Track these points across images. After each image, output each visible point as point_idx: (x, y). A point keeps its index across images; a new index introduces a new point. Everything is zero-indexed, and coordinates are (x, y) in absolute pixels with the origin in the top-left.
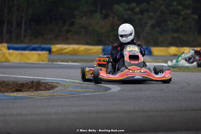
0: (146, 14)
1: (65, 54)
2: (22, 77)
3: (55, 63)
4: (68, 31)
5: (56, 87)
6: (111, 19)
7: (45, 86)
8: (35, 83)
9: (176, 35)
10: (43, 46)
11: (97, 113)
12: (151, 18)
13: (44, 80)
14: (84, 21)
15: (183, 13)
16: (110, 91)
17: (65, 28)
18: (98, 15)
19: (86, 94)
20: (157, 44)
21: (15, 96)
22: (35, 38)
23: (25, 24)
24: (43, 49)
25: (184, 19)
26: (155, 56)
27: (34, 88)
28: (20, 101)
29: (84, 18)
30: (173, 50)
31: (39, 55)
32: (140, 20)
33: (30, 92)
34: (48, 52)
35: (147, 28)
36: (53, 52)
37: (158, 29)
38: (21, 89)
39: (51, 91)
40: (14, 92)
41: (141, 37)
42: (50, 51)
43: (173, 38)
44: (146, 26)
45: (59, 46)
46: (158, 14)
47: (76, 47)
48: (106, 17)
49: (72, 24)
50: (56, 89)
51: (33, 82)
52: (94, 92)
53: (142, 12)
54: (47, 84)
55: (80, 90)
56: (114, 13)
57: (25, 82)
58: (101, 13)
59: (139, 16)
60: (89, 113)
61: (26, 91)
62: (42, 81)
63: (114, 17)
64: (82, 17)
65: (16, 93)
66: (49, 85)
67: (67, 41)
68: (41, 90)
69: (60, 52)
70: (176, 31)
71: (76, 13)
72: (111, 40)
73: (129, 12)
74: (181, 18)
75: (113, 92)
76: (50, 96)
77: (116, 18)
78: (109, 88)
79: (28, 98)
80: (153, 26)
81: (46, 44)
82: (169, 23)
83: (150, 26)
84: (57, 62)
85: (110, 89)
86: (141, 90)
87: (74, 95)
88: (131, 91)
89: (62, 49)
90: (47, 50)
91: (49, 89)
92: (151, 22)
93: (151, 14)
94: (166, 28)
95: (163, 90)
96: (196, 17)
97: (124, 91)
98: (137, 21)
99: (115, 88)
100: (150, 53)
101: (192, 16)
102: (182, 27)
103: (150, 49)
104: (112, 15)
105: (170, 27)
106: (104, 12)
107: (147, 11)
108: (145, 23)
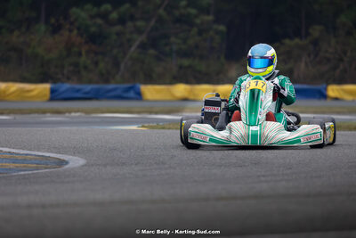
0: (130, 24)
6: (66, 33)
9: (186, 62)
11: (43, 206)
12: (139, 31)
14: (16, 38)
15: (198, 21)
16: (66, 166)
18: (42, 27)
19: (22, 173)
20: (150, 80)
25: (200, 33)
26: (148, 101)
29: (16, 33)
30: (181, 89)
32: (118, 34)
35: (133, 49)
37: (152, 51)
41: (122, 66)
43: (181, 67)
44: (130, 46)
46: (153, 23)
47: (2, 86)
48: (56, 30)
52: (37, 169)
53: (122, 21)
55: (11, 166)
56: (72, 24)
58: (47, 22)
59: (118, 28)
60: (29, 206)
63: (71, 31)
64: (12, 31)
70: (185, 54)
72: (65, 71)
73: (99, 21)
74: (195, 30)
75: (72, 169)
77: (75, 32)
78: (64, 161)
80: (143, 46)
82: (173, 39)
83: (139, 47)
85: (67, 163)
86: (124, 164)
87: (1, 175)
88: (105, 166)
92: (139, 39)
93: (140, 23)
94: (167, 49)
95: (163, 163)
96: (222, 28)
97: (92, 165)
98: (114, 37)
99: (76, 162)
100: (139, 96)
101: (215, 26)
102: (197, 47)
103: (139, 89)
104: (68, 26)
105: (175, 48)
106: (53, 21)
107: (132, 18)
108: (129, 40)
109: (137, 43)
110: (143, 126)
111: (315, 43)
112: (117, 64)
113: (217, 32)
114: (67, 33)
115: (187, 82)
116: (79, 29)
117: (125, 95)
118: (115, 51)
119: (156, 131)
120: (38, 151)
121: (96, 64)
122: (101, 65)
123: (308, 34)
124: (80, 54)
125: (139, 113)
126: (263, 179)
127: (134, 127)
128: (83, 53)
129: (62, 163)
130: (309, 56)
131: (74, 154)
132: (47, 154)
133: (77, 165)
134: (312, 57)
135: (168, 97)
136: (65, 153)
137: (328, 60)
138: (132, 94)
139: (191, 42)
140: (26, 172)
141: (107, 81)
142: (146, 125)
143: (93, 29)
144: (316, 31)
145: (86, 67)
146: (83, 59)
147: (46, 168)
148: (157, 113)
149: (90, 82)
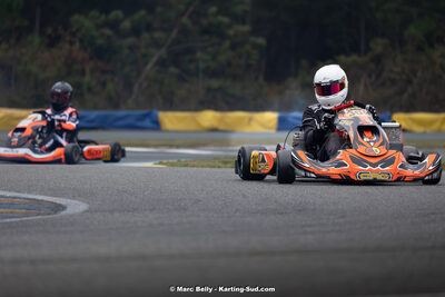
0: (146, 35)
9: (215, 83)
12: (157, 44)
14: (3, 52)
15: (231, 32)
16: (63, 213)
18: (36, 39)
20: (171, 105)
25: (233, 47)
26: (167, 131)
29: (4, 46)
30: (209, 117)
32: (131, 48)
35: (149, 66)
37: (173, 70)
41: (136, 89)
43: (209, 90)
44: (146, 64)
46: (174, 34)
48: (53, 42)
52: (26, 215)
53: (136, 31)
59: (130, 40)
63: (72, 44)
70: (214, 74)
73: (108, 32)
74: (227, 44)
75: (71, 216)
77: (78, 44)
78: (60, 205)
80: (162, 64)
82: (199, 55)
83: (157, 64)
85: (64, 208)
86: (135, 210)
88: (111, 212)
92: (157, 54)
93: (158, 35)
94: (192, 67)
95: (185, 209)
96: (261, 41)
97: (96, 211)
98: (126, 52)
99: (75, 207)
100: (157, 125)
101: (253, 39)
102: (229, 64)
103: (157, 117)
104: (68, 38)
105: (202, 65)
106: (49, 31)
107: (149, 28)
108: (144, 56)
109: (155, 59)
110: (161, 163)
111: (378, 60)
112: (129, 85)
113: (255, 46)
114: (67, 46)
115: (216, 108)
116: (81, 41)
117: (139, 124)
118: (127, 70)
119: (176, 169)
120: (29, 192)
121: (104, 84)
122: (110, 86)
123: (368, 49)
124: (83, 73)
125: (156, 146)
126: (309, 229)
127: (149, 164)
128: (88, 71)
129: (59, 208)
130: (370, 76)
131: (74, 198)
132: (40, 197)
133: (77, 211)
134: (374, 77)
135: (192, 127)
136: (62, 196)
137: (393, 82)
138: (147, 123)
139: (222, 58)
140: (13, 220)
141: (116, 106)
142: (165, 161)
143: (100, 42)
144: (378, 45)
145: (89, 89)
146: (87, 79)
147: (38, 215)
148: (178, 147)
149: (96, 107)
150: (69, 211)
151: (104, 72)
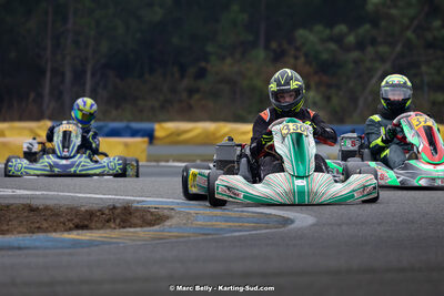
0: (370, 50)
1: (186, 142)
2: (88, 195)
3: (163, 164)
4: (191, 92)
5: (168, 218)
6: (292, 61)
7: (142, 217)
8: (119, 211)
9: (440, 97)
10: (136, 125)
12: (382, 59)
13: (138, 202)
14: (228, 67)
16: (291, 226)
17: (186, 82)
18: (261, 54)
19: (237, 234)
21: (74, 240)
22: (117, 107)
23: (93, 75)
24: (134, 133)
27: (118, 221)
28: (86, 250)
29: (229, 61)
31: (126, 145)
32: (356, 62)
33: (108, 231)
34: (146, 139)
35: (374, 81)
36: (159, 139)
38: (86, 223)
39: (156, 227)
40: (70, 229)
41: (361, 103)
42: (150, 135)
43: (434, 103)
44: (371, 77)
45: (171, 126)
46: (398, 48)
47: (210, 126)
48: (278, 57)
49: (202, 74)
50: (168, 223)
51: (114, 208)
52: (255, 229)
53: (360, 46)
54: (146, 210)
55: (223, 225)
56: (297, 49)
57: (96, 207)
58: (267, 47)
59: (355, 55)
61: (99, 229)
62: (135, 205)
63: (296, 58)
64: (223, 58)
65: (75, 232)
66: (152, 214)
67: (188, 114)
68: (135, 226)
69: (174, 140)
71: (210, 48)
73: (333, 46)
75: (299, 229)
76: (154, 239)
77: (302, 60)
78: (288, 219)
79: (103, 243)
81: (141, 120)
82: (424, 68)
84: (168, 161)
85: (292, 221)
86: (363, 223)
87: (210, 237)
89: (179, 133)
90: (143, 136)
91: (151, 224)
92: (382, 68)
93: (383, 49)
94: (417, 80)
97: (324, 225)
98: (351, 66)
99: (303, 220)
104: (292, 52)
105: (426, 79)
106: (274, 45)
107: (373, 42)
108: (369, 70)
109: (379, 73)
112: (354, 100)
116: (306, 55)
118: (352, 84)
120: (256, 206)
121: (328, 99)
122: (335, 100)
124: (308, 87)
129: (287, 221)
133: (305, 224)
140: (241, 233)
141: (342, 121)
143: (325, 56)
147: (266, 228)
150: (297, 224)
151: (329, 86)
